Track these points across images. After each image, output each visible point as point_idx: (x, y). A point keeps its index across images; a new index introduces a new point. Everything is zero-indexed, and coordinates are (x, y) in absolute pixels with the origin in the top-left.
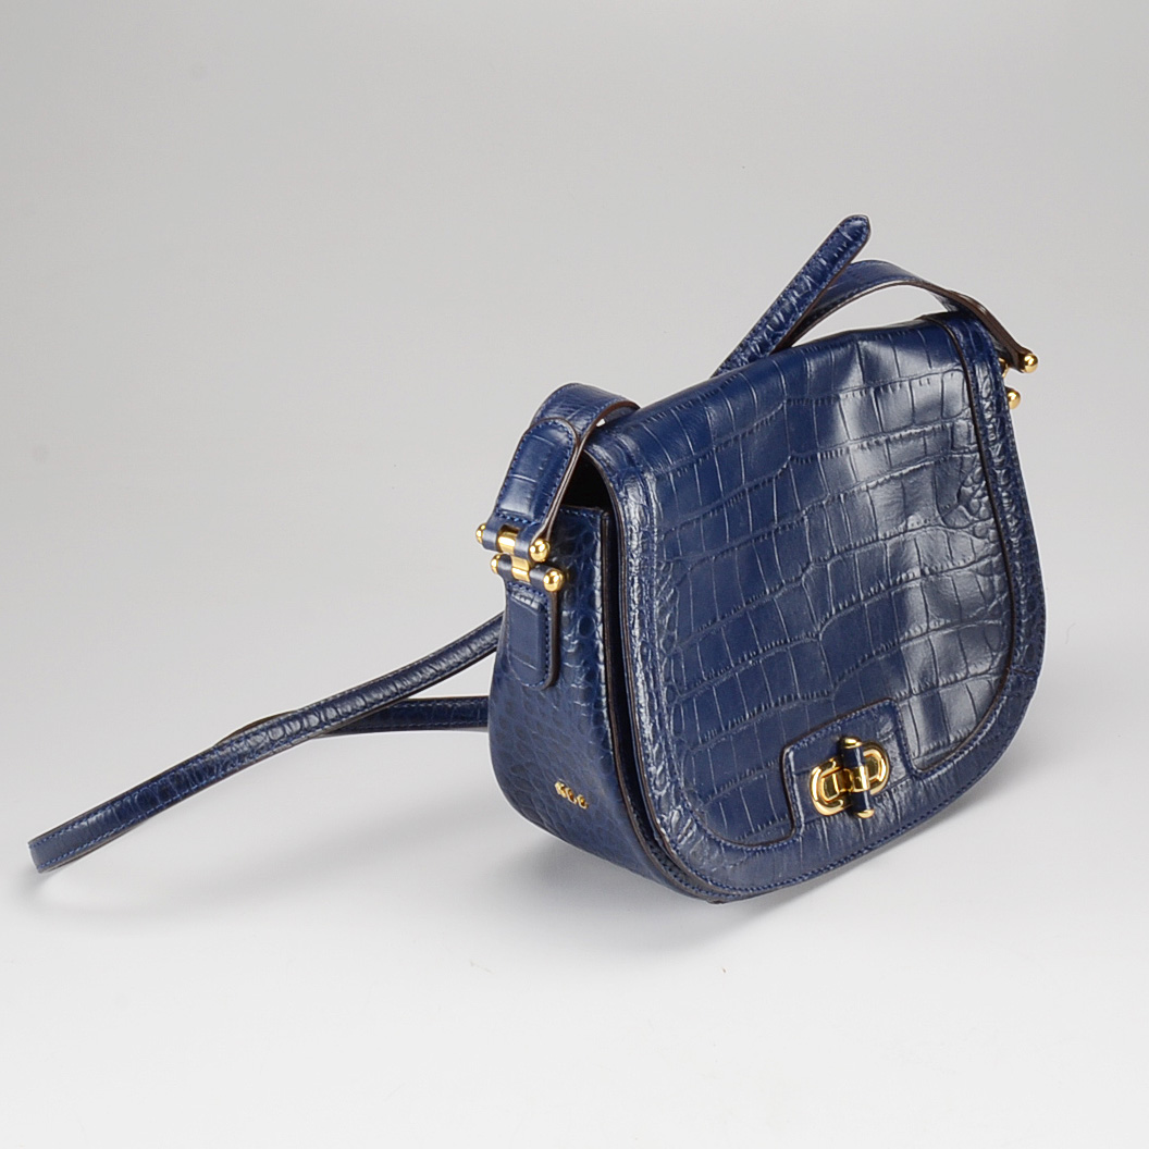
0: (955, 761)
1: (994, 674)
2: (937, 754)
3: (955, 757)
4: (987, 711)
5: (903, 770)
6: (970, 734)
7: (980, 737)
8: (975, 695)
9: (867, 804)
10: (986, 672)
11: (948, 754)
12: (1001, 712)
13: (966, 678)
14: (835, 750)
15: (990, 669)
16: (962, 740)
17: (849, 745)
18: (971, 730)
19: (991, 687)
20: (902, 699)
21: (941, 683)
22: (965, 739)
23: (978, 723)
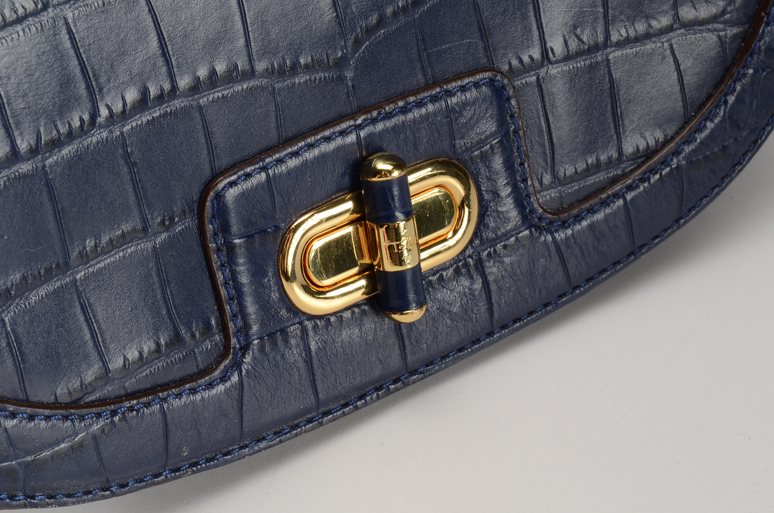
0: (629, 196)
1: (731, 23)
2: (591, 180)
3: (630, 188)
4: (709, 97)
5: (514, 214)
6: (667, 142)
7: (688, 149)
8: (686, 64)
9: (411, 296)
10: (714, 19)
11: (614, 181)
12: (737, 100)
13: (670, 29)
14: (346, 181)
15: (724, 12)
16: (649, 154)
17: (378, 172)
18: (670, 133)
19: (724, 49)
20: (525, 69)
21: (615, 37)
22: (656, 151)
23: (686, 122)
